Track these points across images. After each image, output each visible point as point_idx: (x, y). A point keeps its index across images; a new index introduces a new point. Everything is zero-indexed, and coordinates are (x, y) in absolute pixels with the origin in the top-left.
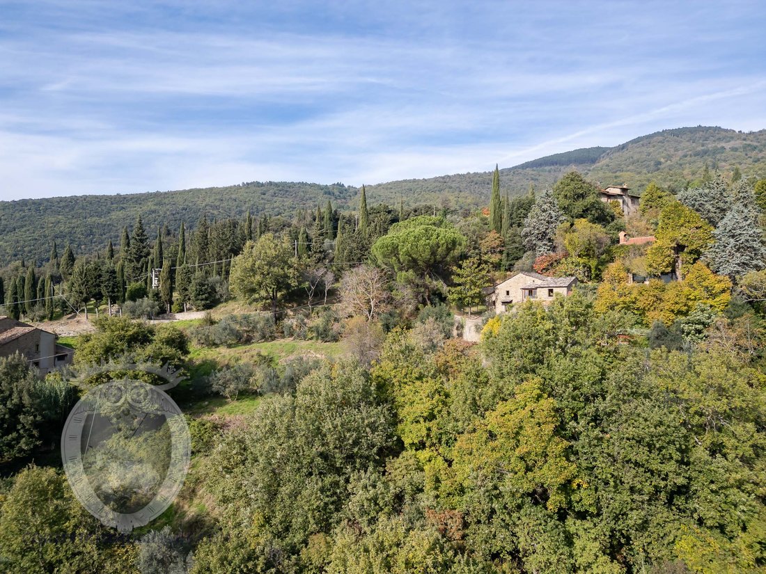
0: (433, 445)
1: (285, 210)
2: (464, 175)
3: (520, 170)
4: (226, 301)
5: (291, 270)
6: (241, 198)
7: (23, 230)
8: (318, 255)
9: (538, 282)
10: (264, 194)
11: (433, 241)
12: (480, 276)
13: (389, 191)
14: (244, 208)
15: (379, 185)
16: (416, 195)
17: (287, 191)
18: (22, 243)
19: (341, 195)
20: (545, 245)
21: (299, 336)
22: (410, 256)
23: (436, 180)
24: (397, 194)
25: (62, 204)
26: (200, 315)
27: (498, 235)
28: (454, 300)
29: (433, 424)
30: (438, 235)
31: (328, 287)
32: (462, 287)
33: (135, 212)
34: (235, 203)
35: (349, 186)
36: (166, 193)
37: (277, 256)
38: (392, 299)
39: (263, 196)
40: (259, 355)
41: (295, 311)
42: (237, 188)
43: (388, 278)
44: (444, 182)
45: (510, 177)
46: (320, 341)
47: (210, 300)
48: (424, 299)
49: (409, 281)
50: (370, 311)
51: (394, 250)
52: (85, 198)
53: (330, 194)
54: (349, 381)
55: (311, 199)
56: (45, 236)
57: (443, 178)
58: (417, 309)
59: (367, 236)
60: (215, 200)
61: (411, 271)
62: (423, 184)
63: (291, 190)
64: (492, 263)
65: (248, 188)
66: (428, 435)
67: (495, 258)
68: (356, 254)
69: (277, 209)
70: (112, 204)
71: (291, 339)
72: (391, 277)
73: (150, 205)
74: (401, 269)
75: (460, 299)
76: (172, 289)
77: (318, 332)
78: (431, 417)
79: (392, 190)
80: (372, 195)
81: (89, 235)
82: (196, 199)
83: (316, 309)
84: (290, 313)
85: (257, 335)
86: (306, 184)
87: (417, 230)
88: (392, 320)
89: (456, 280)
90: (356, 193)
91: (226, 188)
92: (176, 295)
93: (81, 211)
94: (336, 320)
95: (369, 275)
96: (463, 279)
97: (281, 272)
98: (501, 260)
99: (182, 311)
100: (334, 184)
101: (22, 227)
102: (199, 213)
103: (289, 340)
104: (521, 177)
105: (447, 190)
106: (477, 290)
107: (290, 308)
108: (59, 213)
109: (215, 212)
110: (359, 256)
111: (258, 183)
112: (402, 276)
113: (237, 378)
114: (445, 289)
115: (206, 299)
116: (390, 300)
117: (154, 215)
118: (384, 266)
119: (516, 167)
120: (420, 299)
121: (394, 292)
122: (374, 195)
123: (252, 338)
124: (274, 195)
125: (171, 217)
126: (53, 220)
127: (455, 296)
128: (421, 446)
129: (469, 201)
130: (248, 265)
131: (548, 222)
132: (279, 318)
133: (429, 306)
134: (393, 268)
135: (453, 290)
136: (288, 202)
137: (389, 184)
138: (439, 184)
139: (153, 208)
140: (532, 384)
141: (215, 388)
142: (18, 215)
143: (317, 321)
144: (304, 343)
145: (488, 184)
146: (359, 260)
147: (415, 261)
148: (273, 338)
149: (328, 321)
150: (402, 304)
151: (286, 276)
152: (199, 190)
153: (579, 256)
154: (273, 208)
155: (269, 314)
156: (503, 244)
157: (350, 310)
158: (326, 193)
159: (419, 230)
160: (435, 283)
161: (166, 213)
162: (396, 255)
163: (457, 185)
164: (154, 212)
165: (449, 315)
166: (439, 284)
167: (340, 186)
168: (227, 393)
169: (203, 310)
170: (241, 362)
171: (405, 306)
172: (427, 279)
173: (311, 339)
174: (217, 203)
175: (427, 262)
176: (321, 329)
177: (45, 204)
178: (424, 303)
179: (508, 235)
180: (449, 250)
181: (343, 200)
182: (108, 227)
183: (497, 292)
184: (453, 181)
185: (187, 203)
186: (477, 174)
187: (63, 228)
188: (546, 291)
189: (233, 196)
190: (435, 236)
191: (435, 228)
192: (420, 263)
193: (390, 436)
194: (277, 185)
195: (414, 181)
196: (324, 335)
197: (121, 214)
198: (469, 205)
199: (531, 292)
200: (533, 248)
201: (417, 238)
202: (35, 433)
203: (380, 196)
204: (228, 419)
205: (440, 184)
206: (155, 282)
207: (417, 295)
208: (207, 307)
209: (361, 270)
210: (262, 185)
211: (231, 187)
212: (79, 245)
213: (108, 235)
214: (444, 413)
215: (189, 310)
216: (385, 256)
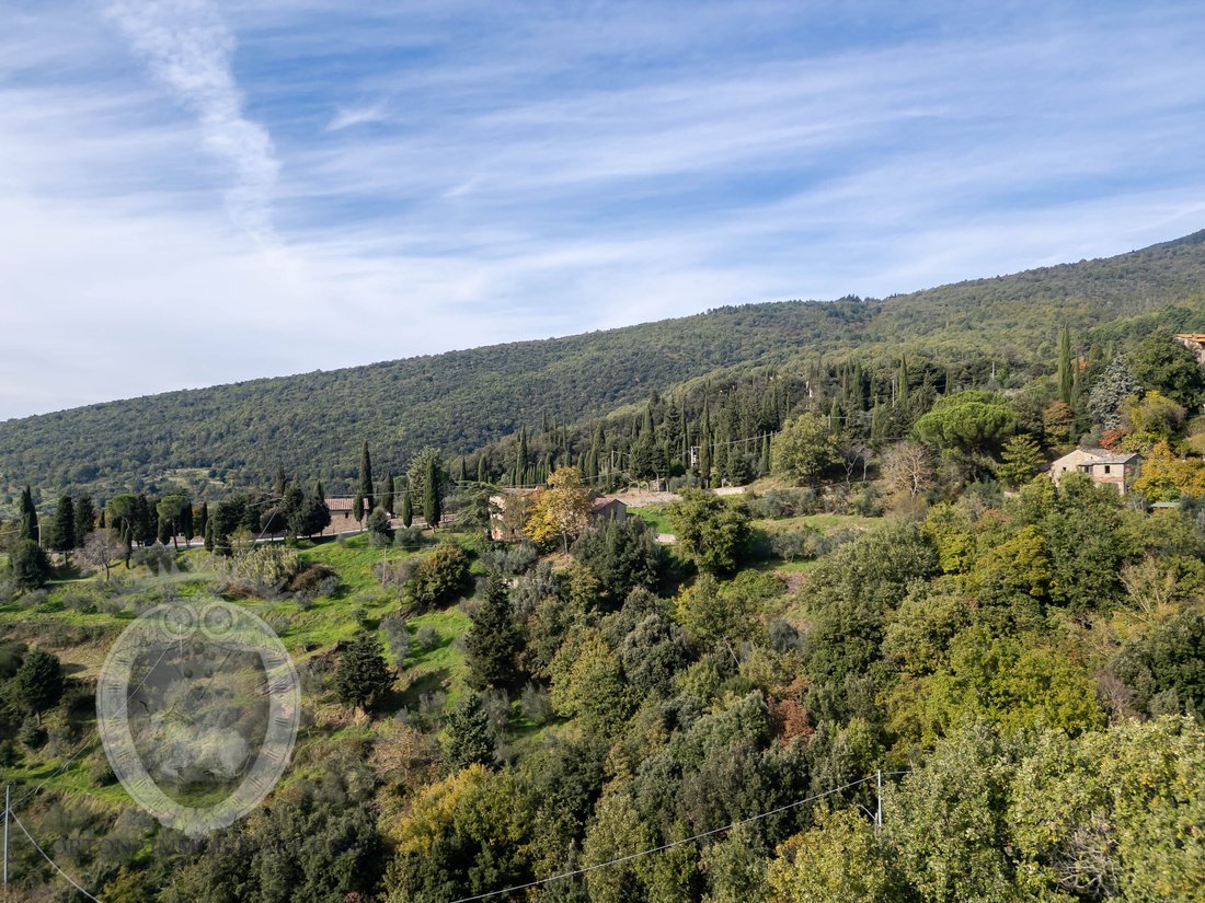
0: (964, 572)
1: (770, 346)
2: (1073, 266)
3: (1187, 248)
4: (761, 477)
5: (831, 448)
6: (708, 332)
7: (458, 390)
8: (853, 431)
9: (1097, 459)
10: (739, 324)
11: (980, 419)
12: (1032, 453)
13: (935, 302)
14: (712, 348)
15: (918, 294)
16: (983, 307)
17: (772, 317)
18: (459, 407)
19: (856, 316)
20: (1115, 418)
21: (840, 511)
22: (955, 433)
23: (1020, 277)
24: (950, 308)
25: (493, 356)
26: (740, 490)
27: (1064, 405)
28: (1004, 477)
29: (965, 559)
30: (986, 412)
31: (867, 463)
32: (1013, 464)
33: (574, 361)
34: (699, 341)
35: (867, 299)
36: (608, 333)
37: (818, 435)
38: (937, 476)
39: (738, 327)
40: (806, 526)
41: (832, 487)
42: (700, 318)
43: (932, 455)
44: (1037, 282)
45: (1166, 261)
46: (861, 516)
47: (747, 477)
48: (972, 476)
49: (955, 458)
50: (913, 488)
51: (939, 429)
52: (516, 345)
53: (837, 315)
54: (903, 530)
55: (808, 326)
56: (482, 399)
57: (1034, 272)
58: (965, 486)
59: (908, 408)
60: (674, 338)
61: (956, 449)
62: (996, 286)
63: (778, 314)
64: (1057, 436)
65: (716, 316)
66: (960, 565)
67: (1061, 431)
68: (896, 429)
69: (758, 346)
70: (547, 352)
71: (831, 514)
72: (936, 453)
73: (591, 351)
74: (946, 447)
75: (1010, 476)
76: (710, 465)
77: (860, 507)
78: (963, 553)
79: (941, 302)
80: (906, 312)
81: (528, 395)
82: (648, 339)
83: (855, 486)
84: (828, 489)
85: (799, 508)
86: (800, 303)
87: (962, 408)
88: (936, 497)
89: (1006, 456)
90: (879, 310)
91: (687, 319)
92: (713, 470)
93: (514, 364)
94: (878, 496)
95: (911, 452)
96: (1012, 456)
97: (822, 449)
98: (1069, 433)
99: (720, 486)
100: (843, 299)
101: (455, 387)
102: (655, 359)
103: (829, 515)
104: (1187, 260)
105: (1041, 293)
106: (1028, 467)
107: (828, 484)
108: (491, 368)
109: (675, 356)
110: (898, 431)
111: (730, 308)
112: (946, 454)
113: (792, 543)
114: (994, 465)
115: (744, 475)
116: (935, 477)
117: (598, 365)
118: (927, 443)
119: (1181, 241)
120: (968, 475)
121: (939, 468)
122: (910, 313)
123: (793, 512)
124: (754, 324)
125: (620, 366)
126: (487, 377)
127: (1005, 473)
128: (956, 572)
129: (1081, 311)
130: (790, 443)
131: (1118, 393)
132: (818, 493)
133: (977, 482)
134: (937, 444)
135: (1003, 466)
136: (774, 333)
137: (935, 290)
138: (1023, 284)
139: (596, 354)
140: (1030, 528)
141: (775, 550)
142: (449, 372)
143: (858, 497)
144: (845, 518)
145: (1121, 277)
146: (900, 434)
147: (960, 439)
148: (814, 513)
149: (868, 498)
150: (948, 481)
151: (825, 453)
152: (651, 325)
153: (1148, 431)
154: (754, 344)
155: (808, 490)
156: (1072, 414)
157: (891, 486)
158: (831, 315)
159: (965, 407)
160: (983, 459)
161: (612, 361)
162: (941, 433)
163: (1061, 284)
164: (597, 360)
165: (998, 491)
166: (988, 461)
167: (853, 299)
168: (785, 555)
169: (741, 485)
170: (789, 532)
171: (951, 482)
172: (975, 457)
173: (853, 514)
174: (677, 343)
175: (974, 440)
176: (862, 505)
177: (475, 357)
178: (972, 480)
179: (1078, 405)
180: (997, 427)
181: (859, 324)
182: (547, 383)
183: (1053, 468)
184: (1054, 277)
185: (636, 346)
186: (1101, 260)
187: (499, 387)
188: (1103, 468)
189: (697, 331)
190: (981, 414)
191: (982, 404)
192: (966, 440)
193: (933, 565)
194: (757, 308)
195: (981, 282)
196: (866, 510)
197: (559, 365)
198: (1081, 318)
199: (1088, 468)
200: (1101, 421)
201: (963, 417)
202: (655, 573)
203: (919, 312)
204: (789, 575)
205: (1031, 284)
206: (693, 460)
207: (962, 472)
208: (744, 483)
209: (903, 446)
210: (736, 310)
211: (693, 318)
212: (518, 408)
213: (548, 393)
214: (973, 551)
215: (726, 485)
216: (928, 434)
